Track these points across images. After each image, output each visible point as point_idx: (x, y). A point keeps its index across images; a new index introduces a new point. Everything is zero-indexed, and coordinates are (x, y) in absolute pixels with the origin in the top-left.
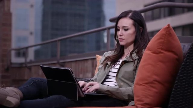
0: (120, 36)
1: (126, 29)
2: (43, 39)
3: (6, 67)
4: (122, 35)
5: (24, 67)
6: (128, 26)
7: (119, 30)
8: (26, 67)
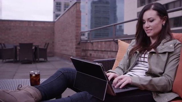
0: (147, 28)
1: (151, 20)
2: (91, 28)
3: (78, 42)
4: (148, 26)
5: (89, 42)
6: (153, 17)
7: (144, 23)
8: (90, 42)
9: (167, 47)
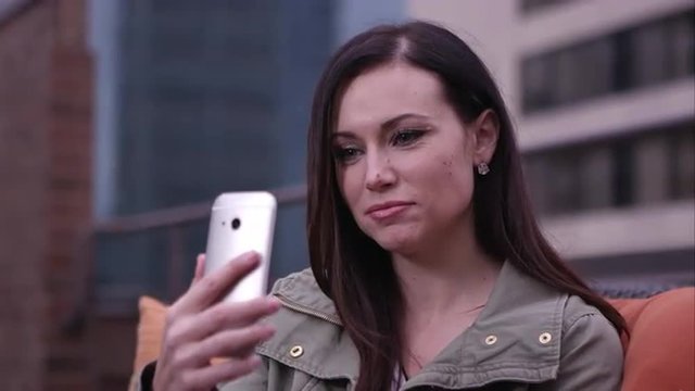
9: (516, 350)
